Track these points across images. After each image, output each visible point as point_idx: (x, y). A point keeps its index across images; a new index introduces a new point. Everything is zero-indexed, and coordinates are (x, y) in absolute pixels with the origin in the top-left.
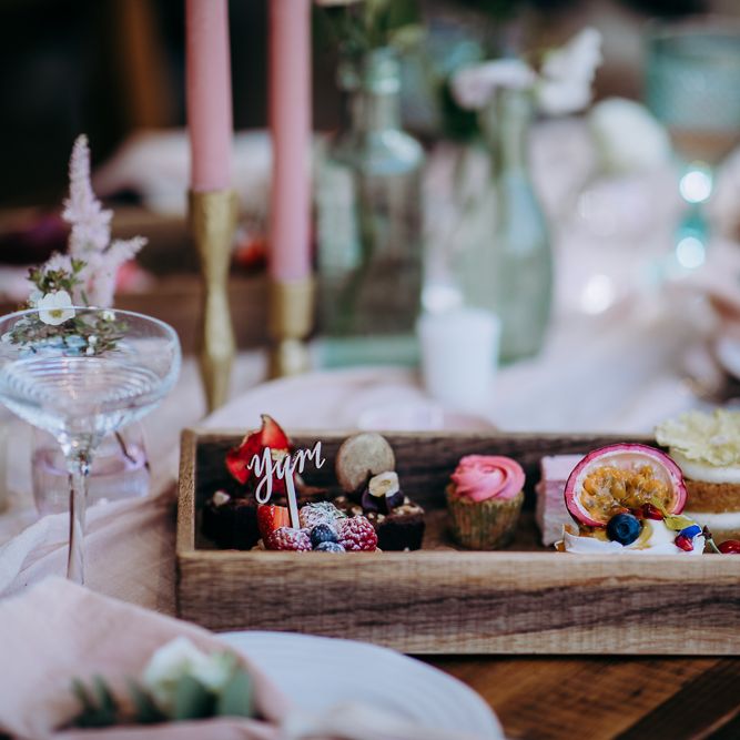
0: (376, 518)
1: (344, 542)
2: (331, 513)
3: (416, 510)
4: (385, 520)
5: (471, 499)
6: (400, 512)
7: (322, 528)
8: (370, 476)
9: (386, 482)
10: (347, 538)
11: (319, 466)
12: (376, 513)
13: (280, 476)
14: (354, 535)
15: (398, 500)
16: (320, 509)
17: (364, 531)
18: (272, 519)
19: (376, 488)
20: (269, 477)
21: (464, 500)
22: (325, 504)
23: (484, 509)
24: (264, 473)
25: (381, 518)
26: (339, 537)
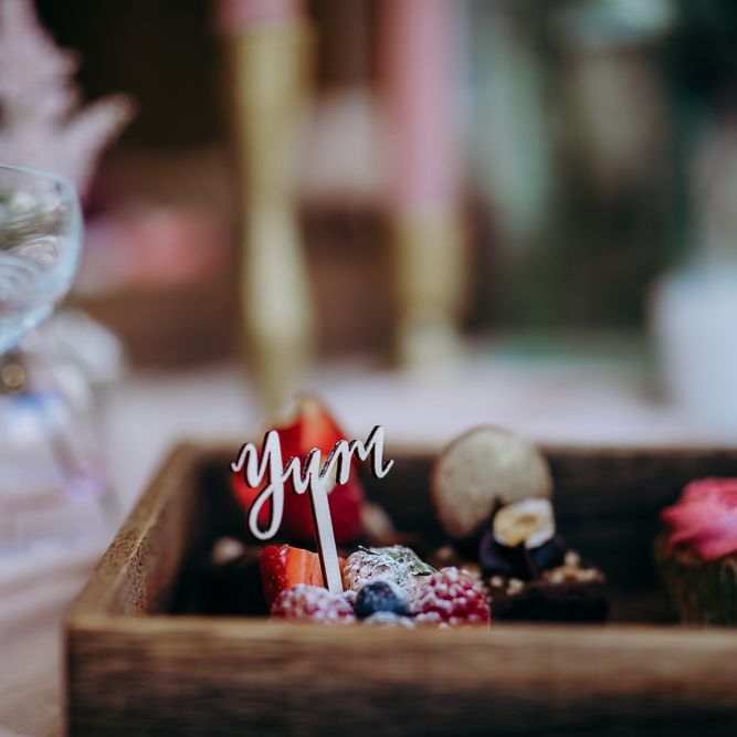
0: (506, 585)
1: (421, 617)
2: (404, 566)
3: (588, 575)
4: (524, 592)
5: (698, 555)
6: (557, 577)
7: (379, 588)
8: (498, 505)
9: (528, 520)
10: (428, 608)
11: (380, 474)
12: (507, 577)
13: (300, 488)
14: (440, 603)
15: (552, 555)
16: (383, 557)
17: (459, 595)
18: (283, 571)
19: (507, 529)
20: (277, 488)
21: (685, 558)
22: (396, 549)
23: (723, 577)
24: (267, 480)
25: (516, 586)
26: (412, 608)
